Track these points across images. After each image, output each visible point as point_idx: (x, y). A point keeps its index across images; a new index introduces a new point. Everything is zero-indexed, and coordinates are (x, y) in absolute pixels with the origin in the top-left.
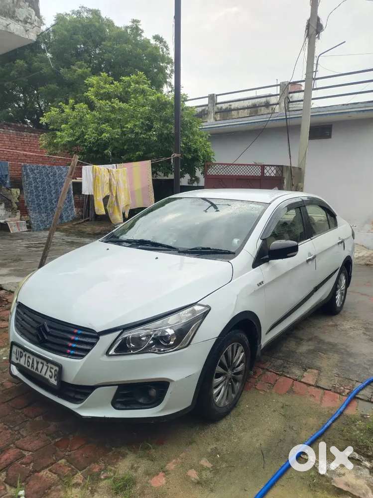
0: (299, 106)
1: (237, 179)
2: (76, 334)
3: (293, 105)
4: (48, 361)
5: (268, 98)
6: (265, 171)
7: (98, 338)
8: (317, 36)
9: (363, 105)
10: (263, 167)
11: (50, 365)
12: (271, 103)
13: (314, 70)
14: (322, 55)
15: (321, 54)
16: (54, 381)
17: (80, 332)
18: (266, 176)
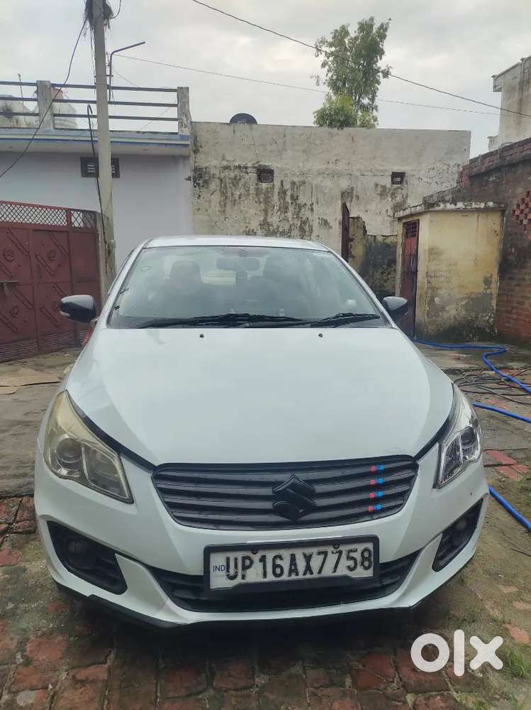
0: (66, 123)
1: (35, 230)
2: (377, 474)
3: (60, 120)
4: (335, 543)
5: (9, 102)
6: (73, 220)
7: (414, 467)
8: (105, 22)
9: (166, 136)
10: (69, 212)
11: (344, 548)
12: (15, 112)
13: (108, 73)
14: (115, 53)
15: (116, 51)
16: (361, 573)
17: (382, 467)
18: (75, 227)
